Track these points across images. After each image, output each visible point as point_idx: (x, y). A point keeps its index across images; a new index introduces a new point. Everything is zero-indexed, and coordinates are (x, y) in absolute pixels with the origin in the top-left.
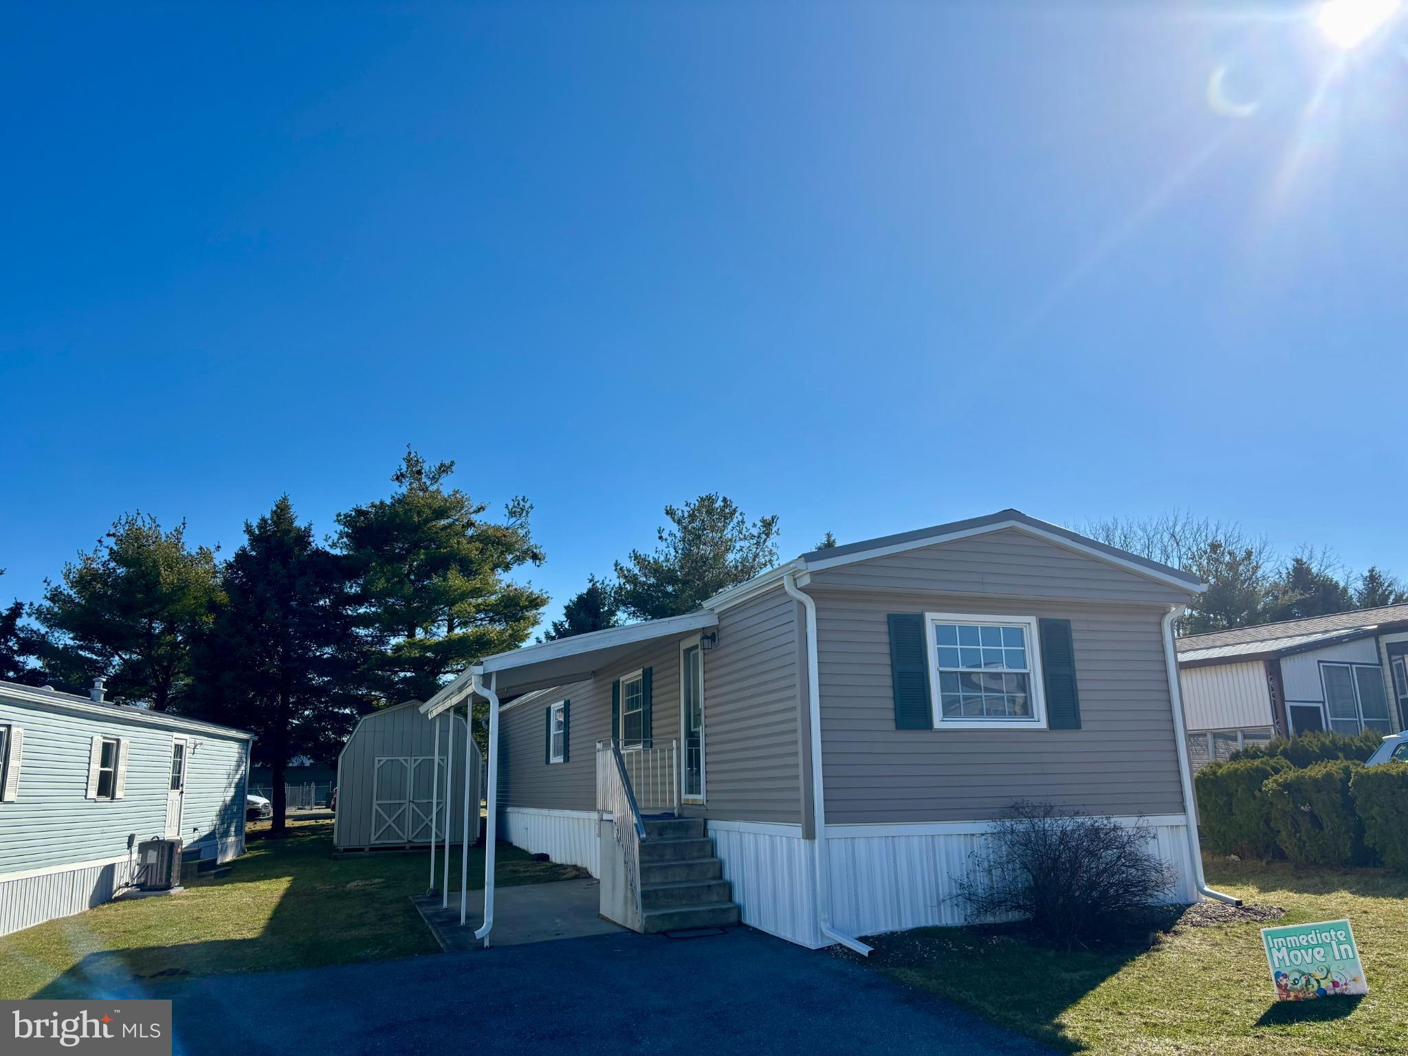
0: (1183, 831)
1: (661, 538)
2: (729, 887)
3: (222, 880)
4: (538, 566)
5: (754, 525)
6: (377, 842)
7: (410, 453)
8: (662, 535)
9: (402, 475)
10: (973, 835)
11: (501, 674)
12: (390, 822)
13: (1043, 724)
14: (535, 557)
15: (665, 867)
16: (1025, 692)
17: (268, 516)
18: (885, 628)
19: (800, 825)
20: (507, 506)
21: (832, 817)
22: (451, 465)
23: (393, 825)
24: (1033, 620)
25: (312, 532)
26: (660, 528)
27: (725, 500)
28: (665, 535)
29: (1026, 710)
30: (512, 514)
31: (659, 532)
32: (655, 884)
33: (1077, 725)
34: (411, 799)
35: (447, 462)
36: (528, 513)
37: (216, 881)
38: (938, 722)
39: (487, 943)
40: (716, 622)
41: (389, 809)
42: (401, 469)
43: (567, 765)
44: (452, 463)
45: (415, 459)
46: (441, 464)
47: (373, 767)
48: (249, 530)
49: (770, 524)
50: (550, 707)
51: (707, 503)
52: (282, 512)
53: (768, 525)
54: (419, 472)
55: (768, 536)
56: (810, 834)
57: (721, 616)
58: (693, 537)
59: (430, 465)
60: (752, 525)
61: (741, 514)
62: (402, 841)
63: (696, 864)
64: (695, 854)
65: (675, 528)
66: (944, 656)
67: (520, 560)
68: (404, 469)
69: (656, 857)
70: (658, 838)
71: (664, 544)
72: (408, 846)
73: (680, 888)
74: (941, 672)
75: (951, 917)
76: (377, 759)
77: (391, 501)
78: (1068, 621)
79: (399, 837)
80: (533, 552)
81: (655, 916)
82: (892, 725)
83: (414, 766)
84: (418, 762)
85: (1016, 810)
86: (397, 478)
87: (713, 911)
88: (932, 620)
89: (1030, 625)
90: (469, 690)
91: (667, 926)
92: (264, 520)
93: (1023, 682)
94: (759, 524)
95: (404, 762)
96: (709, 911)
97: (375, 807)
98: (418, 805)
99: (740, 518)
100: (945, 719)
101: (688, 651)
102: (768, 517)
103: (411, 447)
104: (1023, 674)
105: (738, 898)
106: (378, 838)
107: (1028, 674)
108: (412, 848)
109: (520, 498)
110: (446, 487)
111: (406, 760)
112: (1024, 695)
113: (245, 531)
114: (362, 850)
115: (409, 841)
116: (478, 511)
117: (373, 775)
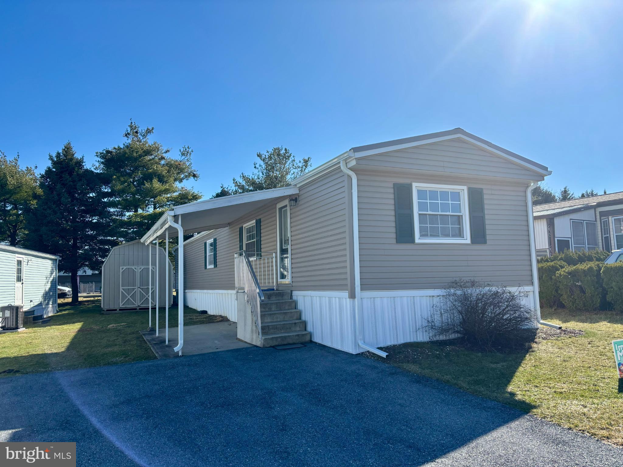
0: (531, 294)
1: (255, 167)
2: (305, 324)
3: (45, 325)
4: (196, 180)
5: (300, 162)
6: (123, 306)
7: (132, 123)
8: (256, 166)
9: (128, 134)
10: (434, 296)
11: (184, 216)
12: (129, 297)
13: (468, 241)
14: (194, 176)
15: (273, 314)
16: (459, 225)
17: (61, 151)
18: (392, 191)
19: (347, 291)
20: (180, 150)
21: (364, 287)
22: (152, 129)
23: (130, 298)
24: (465, 188)
25: (84, 161)
26: (255, 162)
27: (286, 150)
28: (257, 166)
29: (460, 234)
30: (183, 154)
31: (254, 164)
32: (267, 322)
33: (485, 242)
34: (139, 286)
35: (150, 128)
36: (190, 154)
37: (42, 325)
38: (417, 240)
39: (180, 354)
40: (298, 192)
41: (128, 292)
42: (127, 131)
43: (216, 269)
44: (153, 129)
45: (135, 126)
46: (147, 129)
47: (120, 272)
48: (51, 158)
49: (307, 161)
50: (206, 242)
51: (277, 152)
52: (67, 150)
53: (306, 162)
54: (137, 132)
55: (306, 167)
56: (352, 296)
57: (300, 189)
58: (270, 168)
59: (142, 129)
60: (299, 161)
61: (293, 157)
62: (135, 306)
63: (288, 312)
64: (287, 308)
65: (262, 163)
66: (422, 206)
67: (187, 177)
68: (129, 131)
69: (267, 309)
70: (268, 300)
71: (257, 170)
72: (138, 308)
73: (280, 324)
74: (419, 214)
75: (422, 337)
76: (121, 268)
77: (123, 146)
78: (482, 189)
79: (133, 304)
80: (193, 173)
81: (269, 338)
82: (394, 241)
83: (139, 271)
84: (142, 269)
85: (455, 284)
86: (126, 135)
87: (298, 335)
88: (416, 186)
89: (463, 191)
90: (167, 226)
91: (275, 343)
92: (58, 154)
93: (459, 219)
94: (302, 161)
95: (135, 269)
96: (296, 336)
97: (121, 290)
98: (142, 289)
99: (293, 159)
100: (421, 238)
101: (281, 209)
102: (306, 158)
103: (132, 120)
104: (459, 216)
105: (309, 328)
106: (123, 305)
107: (462, 216)
108: (140, 309)
109: (186, 147)
110: (150, 140)
111: (136, 268)
112: (458, 226)
113: (49, 159)
114: (116, 310)
115: (138, 306)
116: (166, 152)
117: (119, 275)
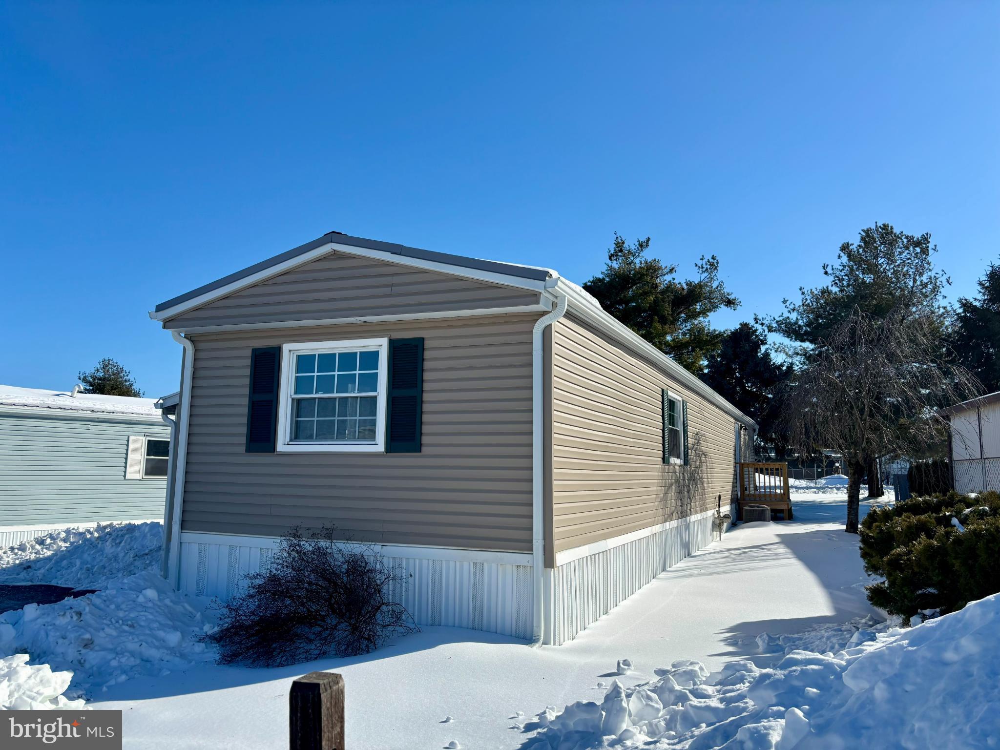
1: (826, 273)
7: (617, 238)
8: (827, 270)
13: (380, 448)
14: (730, 303)
18: (249, 362)
20: (696, 265)
22: (648, 241)
24: (383, 342)
26: (824, 264)
28: (829, 270)
30: (705, 271)
31: (824, 268)
33: (419, 448)
35: (645, 239)
36: (717, 267)
38: (282, 447)
42: (610, 251)
44: (648, 239)
45: (621, 241)
46: (639, 242)
59: (631, 244)
66: (301, 385)
67: (713, 307)
74: (293, 400)
78: (422, 340)
80: (727, 299)
82: (243, 449)
88: (289, 350)
100: (291, 443)
103: (618, 233)
107: (374, 397)
116: (671, 271)
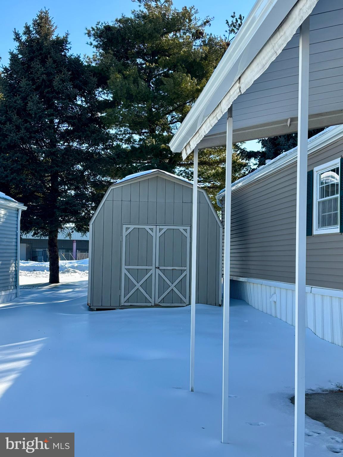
6: (127, 304)
12: (138, 286)
17: (31, 24)
25: (69, 40)
34: (157, 266)
47: (122, 235)
48: (17, 37)
62: (150, 305)
76: (125, 227)
79: (147, 301)
83: (159, 235)
84: (164, 230)
92: (28, 28)
95: (150, 232)
97: (124, 271)
98: (163, 271)
106: (128, 301)
111: (152, 229)
113: (14, 39)
114: (114, 310)
115: (156, 305)
117: (121, 242)
